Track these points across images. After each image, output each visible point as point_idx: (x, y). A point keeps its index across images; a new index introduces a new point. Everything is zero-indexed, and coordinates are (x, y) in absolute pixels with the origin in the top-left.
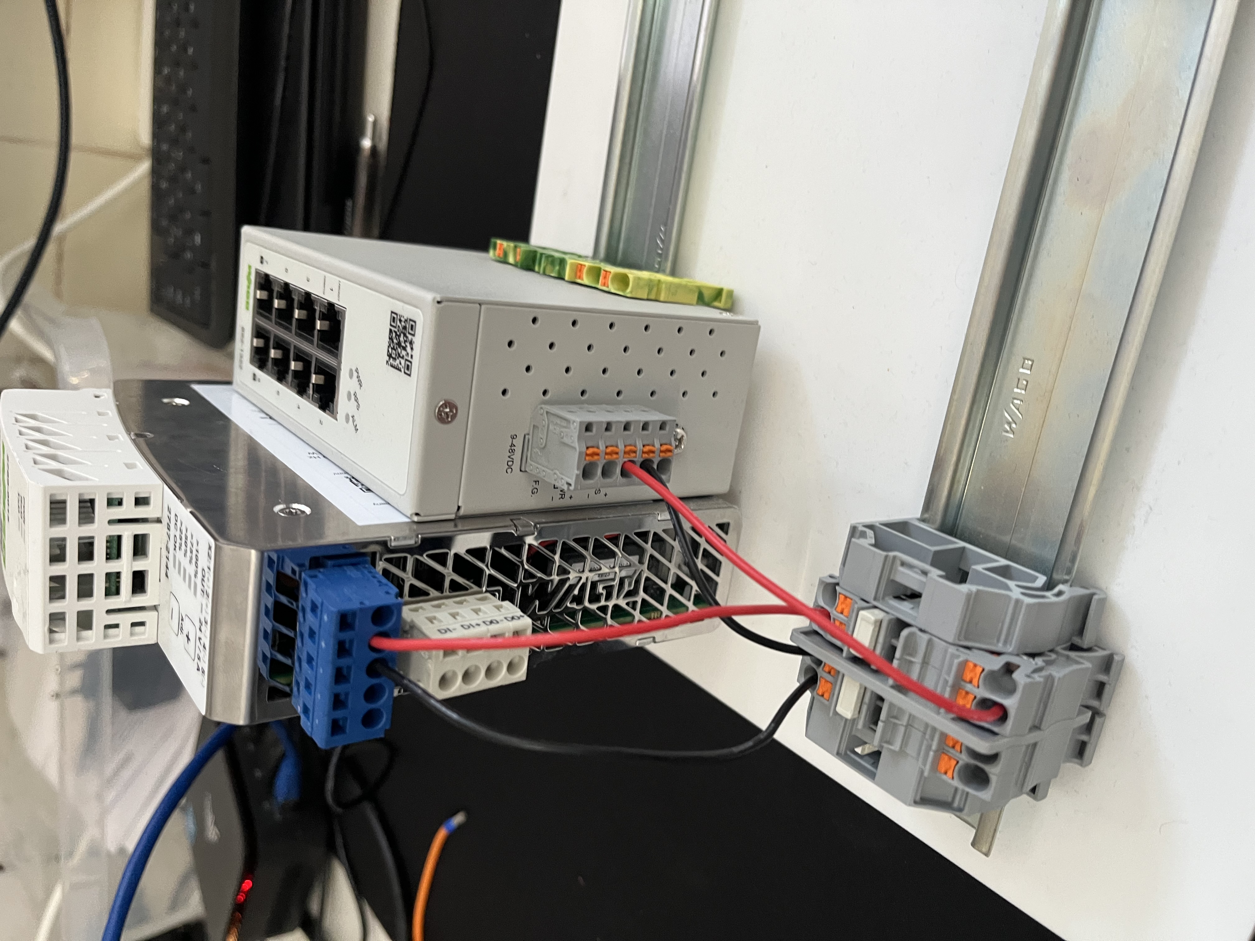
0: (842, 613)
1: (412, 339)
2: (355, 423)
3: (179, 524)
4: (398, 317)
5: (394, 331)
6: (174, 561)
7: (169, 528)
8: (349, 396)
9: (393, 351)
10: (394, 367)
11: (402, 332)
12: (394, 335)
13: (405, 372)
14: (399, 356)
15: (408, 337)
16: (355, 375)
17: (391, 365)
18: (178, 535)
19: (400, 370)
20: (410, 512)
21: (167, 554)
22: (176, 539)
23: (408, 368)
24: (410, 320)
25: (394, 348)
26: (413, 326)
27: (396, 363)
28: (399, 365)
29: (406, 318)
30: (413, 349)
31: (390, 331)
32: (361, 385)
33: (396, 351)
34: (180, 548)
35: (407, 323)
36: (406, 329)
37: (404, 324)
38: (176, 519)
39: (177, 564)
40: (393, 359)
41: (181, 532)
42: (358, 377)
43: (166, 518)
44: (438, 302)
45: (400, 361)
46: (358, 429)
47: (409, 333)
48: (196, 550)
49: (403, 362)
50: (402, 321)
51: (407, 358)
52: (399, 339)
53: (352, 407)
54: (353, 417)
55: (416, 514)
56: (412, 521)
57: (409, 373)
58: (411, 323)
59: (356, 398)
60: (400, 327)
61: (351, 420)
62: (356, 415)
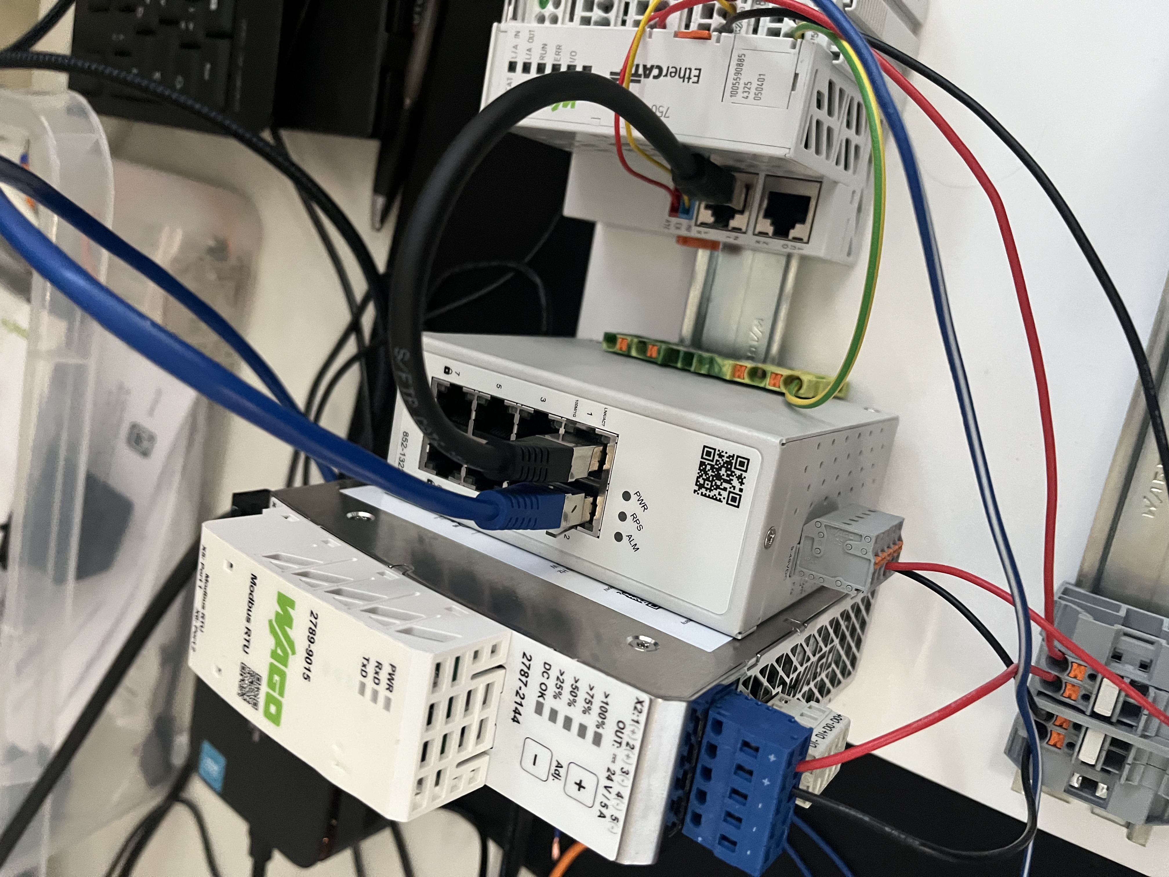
0: (1076, 677)
1: (742, 474)
2: (633, 543)
3: (554, 673)
4: (717, 452)
5: (708, 464)
6: (539, 709)
7: (525, 674)
8: (622, 516)
9: (706, 482)
10: (709, 497)
11: (723, 466)
12: (709, 467)
13: (727, 503)
14: (718, 487)
15: (734, 472)
16: (634, 498)
17: (702, 494)
18: (551, 684)
19: (720, 501)
20: (735, 632)
21: (518, 700)
22: (543, 687)
23: (734, 499)
24: (738, 457)
25: (708, 479)
26: (744, 463)
27: (712, 494)
28: (717, 496)
29: (732, 455)
30: (744, 484)
31: (702, 463)
32: (645, 507)
33: (712, 482)
34: (555, 697)
35: (733, 459)
36: (731, 464)
37: (728, 460)
38: (547, 668)
39: (546, 712)
40: (707, 489)
41: (560, 681)
42: (641, 501)
43: (516, 664)
44: (783, 444)
45: (719, 492)
46: (638, 549)
47: (735, 468)
48: (603, 702)
49: (725, 494)
50: (724, 456)
51: (732, 490)
52: (718, 473)
53: (627, 528)
54: (630, 537)
55: (740, 633)
56: (735, 639)
57: (736, 504)
58: (739, 459)
59: (635, 520)
60: (721, 461)
61: (625, 539)
62: (636, 535)
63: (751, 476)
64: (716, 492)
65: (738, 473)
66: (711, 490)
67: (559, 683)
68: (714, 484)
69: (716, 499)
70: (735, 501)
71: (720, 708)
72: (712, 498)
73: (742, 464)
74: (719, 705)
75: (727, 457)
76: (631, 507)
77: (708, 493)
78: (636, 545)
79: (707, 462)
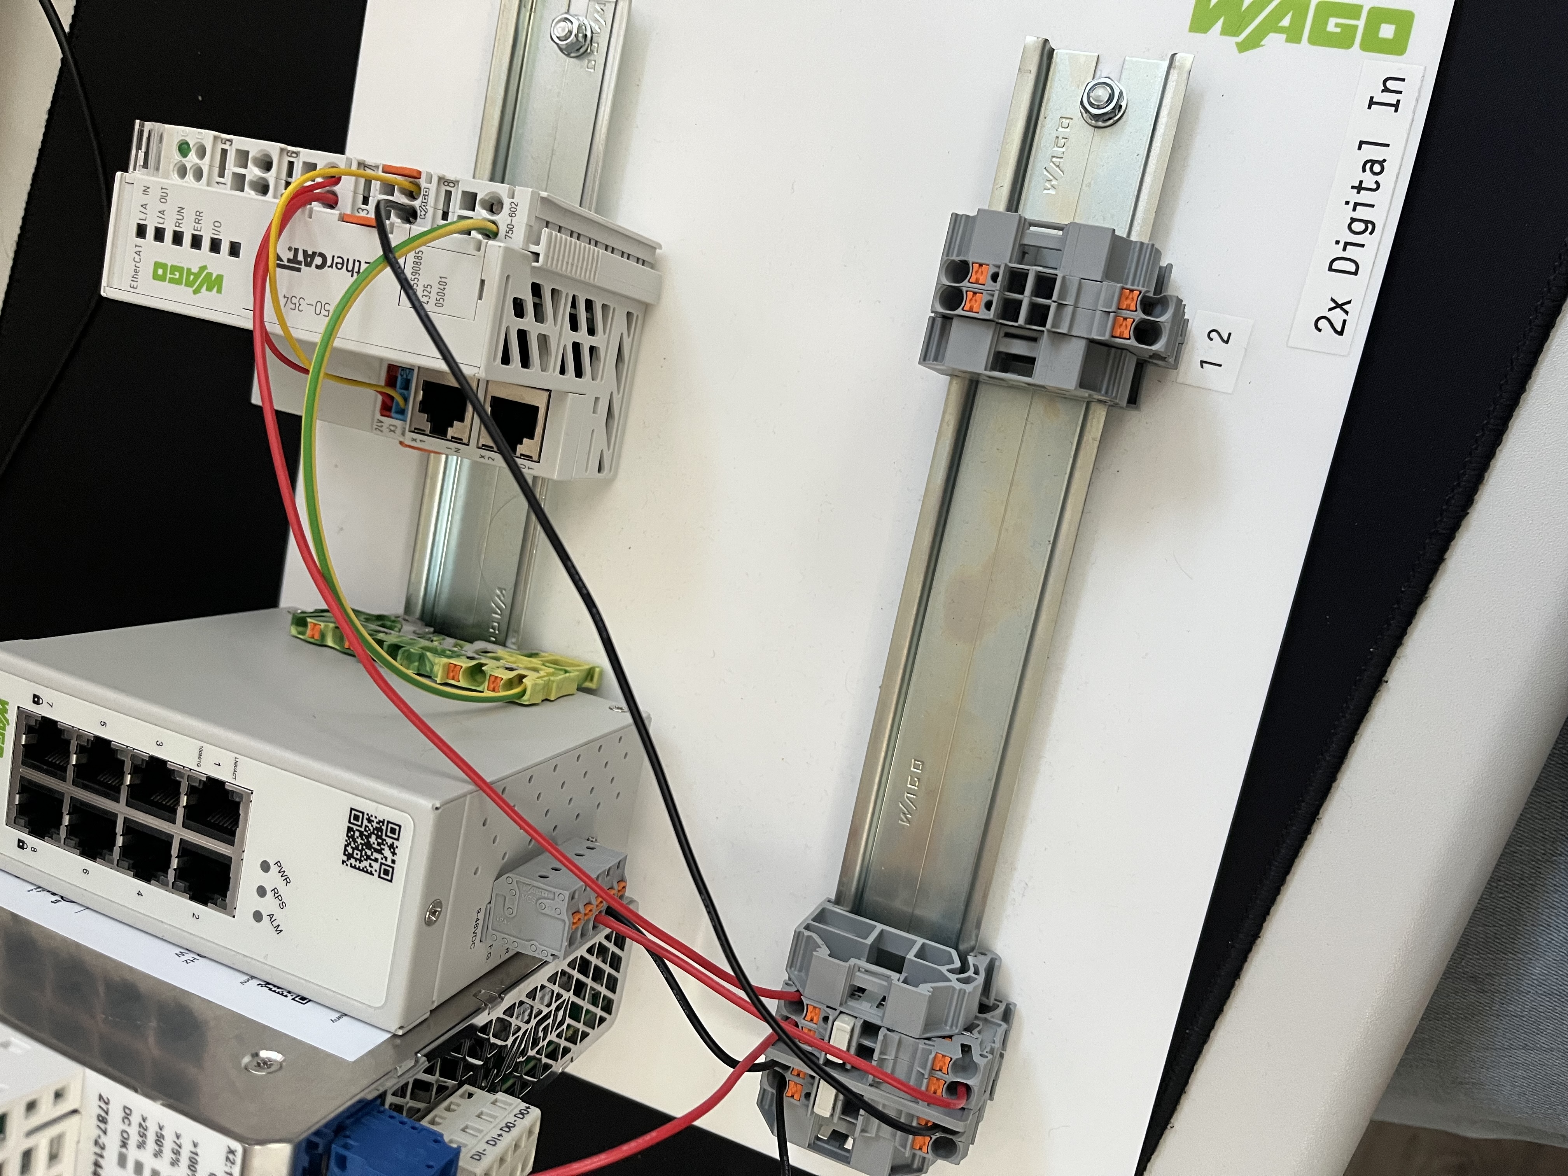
0: (812, 1020)
1: (393, 843)
2: (275, 924)
3: (135, 1119)
4: (366, 816)
5: (357, 830)
6: (122, 1161)
7: (102, 1120)
8: (261, 891)
9: (356, 851)
10: (359, 869)
11: (373, 833)
12: (357, 834)
13: (379, 877)
14: (368, 858)
15: (385, 840)
16: (274, 869)
17: (351, 866)
18: (133, 1132)
19: (371, 873)
20: (394, 1027)
21: (98, 1150)
22: (125, 1135)
23: (386, 872)
24: (388, 822)
25: (357, 848)
26: (395, 830)
27: (362, 865)
28: (368, 868)
29: (382, 820)
30: (396, 854)
31: (350, 829)
32: (287, 881)
33: (361, 851)
34: (139, 1147)
35: (383, 825)
36: (381, 831)
37: (378, 826)
38: (127, 1113)
39: (130, 1165)
40: (356, 860)
41: (143, 1128)
42: (282, 872)
43: (93, 1109)
44: (437, 809)
45: (370, 864)
46: (281, 931)
47: (386, 835)
48: (192, 1152)
49: (376, 866)
50: (373, 821)
51: (384, 861)
52: (368, 840)
53: (268, 905)
54: (271, 916)
55: (401, 1028)
56: (395, 1036)
57: (389, 878)
58: (390, 825)
59: (276, 895)
60: (370, 827)
61: (266, 919)
62: (278, 914)
63: (404, 846)
64: (365, 864)
65: (389, 841)
66: (361, 861)
67: (142, 1130)
68: (363, 854)
69: (367, 872)
70: (387, 874)
71: (349, 1137)
72: (363, 870)
73: (393, 831)
74: (348, 1133)
75: (377, 823)
76: (272, 880)
77: (358, 864)
78: (278, 926)
79: (355, 828)
